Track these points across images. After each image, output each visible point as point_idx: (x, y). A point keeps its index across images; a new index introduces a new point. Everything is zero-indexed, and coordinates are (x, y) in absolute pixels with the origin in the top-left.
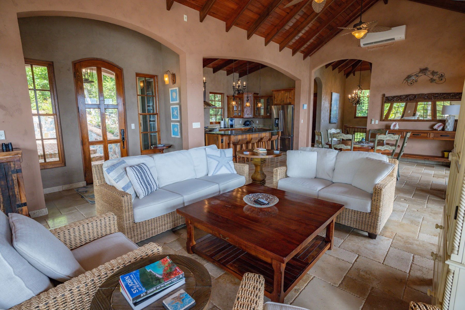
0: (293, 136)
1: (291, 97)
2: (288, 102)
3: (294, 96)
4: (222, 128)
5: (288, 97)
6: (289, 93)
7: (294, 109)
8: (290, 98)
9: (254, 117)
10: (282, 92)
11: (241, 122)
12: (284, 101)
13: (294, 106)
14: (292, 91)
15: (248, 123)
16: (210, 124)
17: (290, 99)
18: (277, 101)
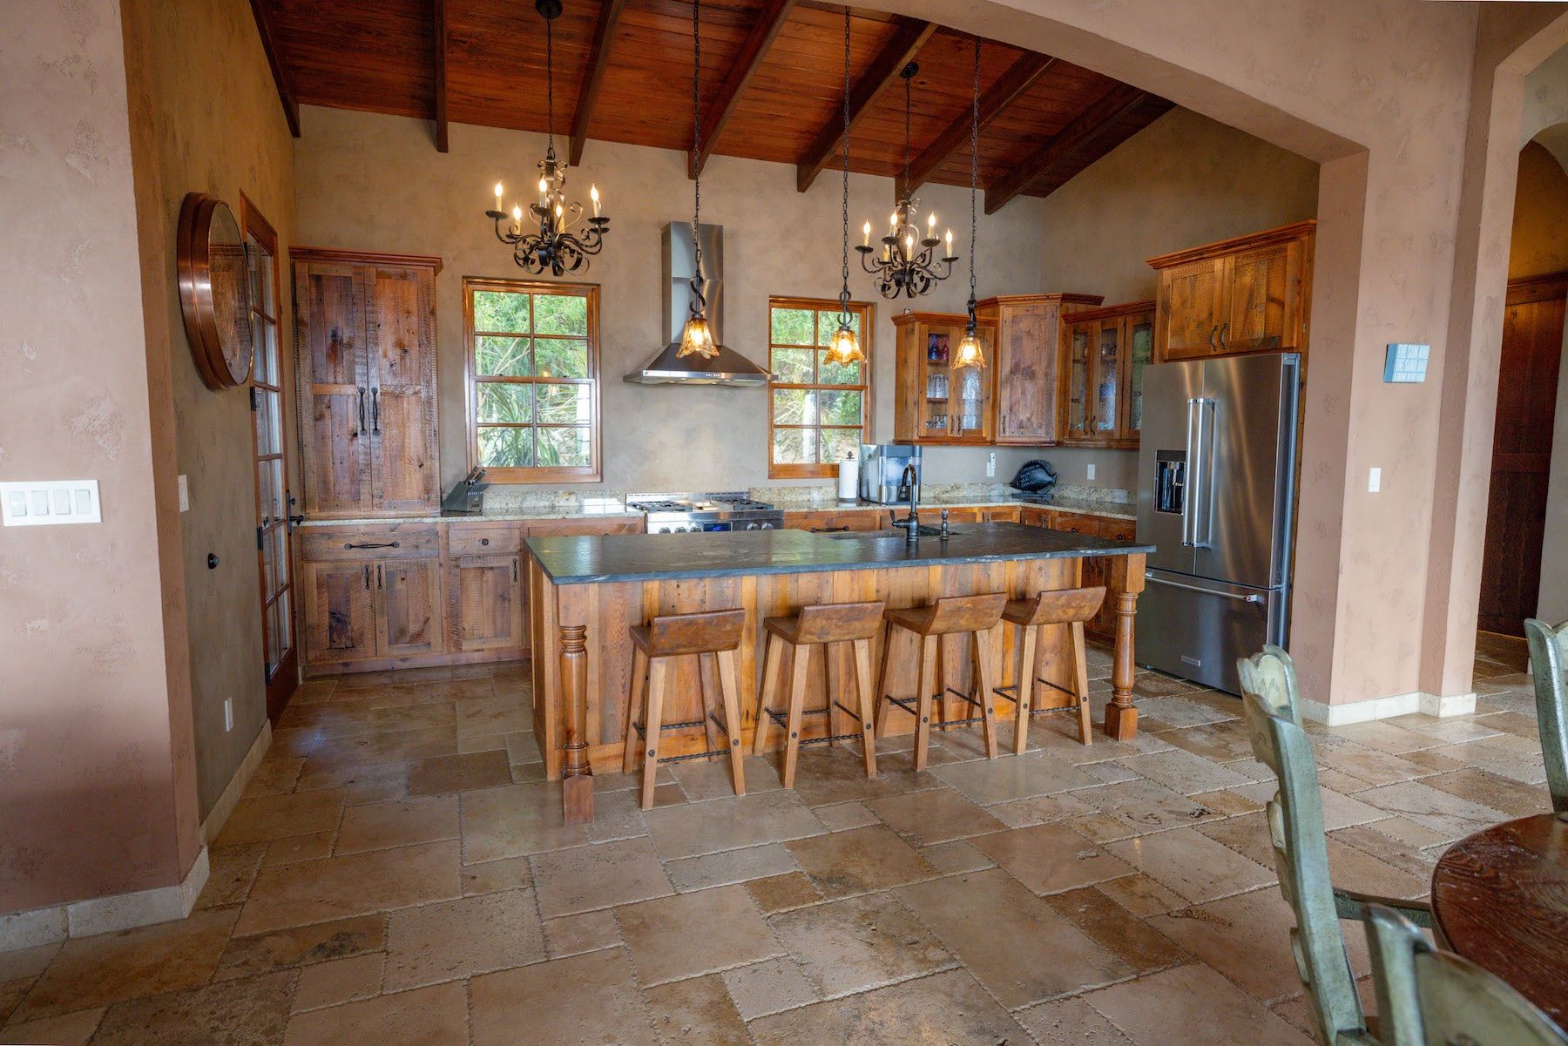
0: (1290, 587)
1: (1276, 291)
2: (1259, 331)
3: (1303, 283)
4: (843, 501)
5: (1261, 298)
6: (1264, 268)
7: (1302, 385)
8: (1271, 299)
9: (1059, 444)
10: (1218, 264)
11: (991, 470)
12: (1226, 327)
13: (1304, 361)
14: (1291, 246)
15: (1041, 476)
16: (770, 477)
17: (1274, 310)
18: (1180, 331)
